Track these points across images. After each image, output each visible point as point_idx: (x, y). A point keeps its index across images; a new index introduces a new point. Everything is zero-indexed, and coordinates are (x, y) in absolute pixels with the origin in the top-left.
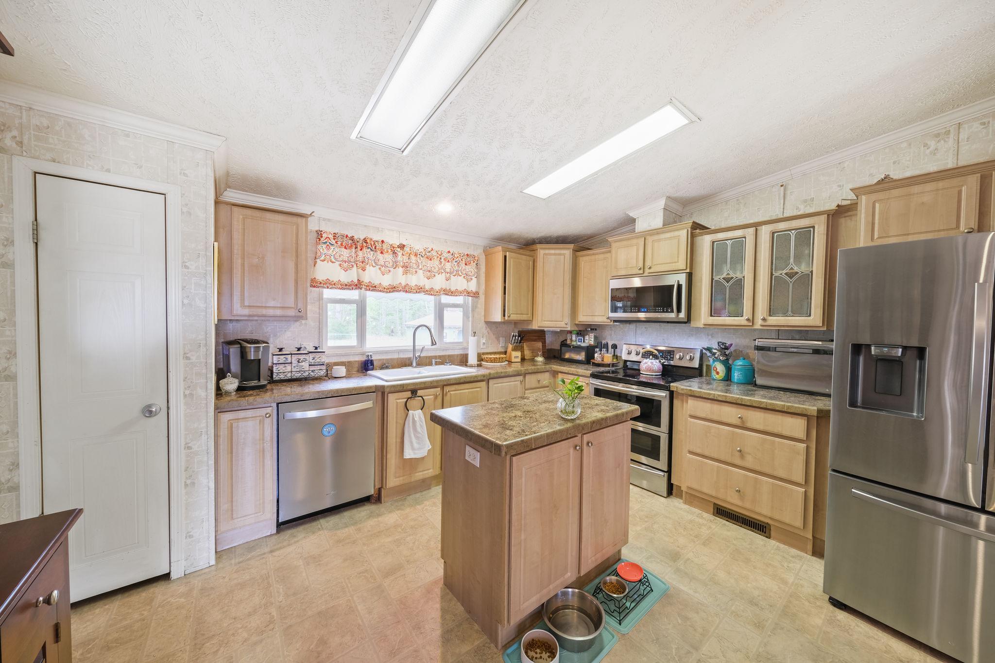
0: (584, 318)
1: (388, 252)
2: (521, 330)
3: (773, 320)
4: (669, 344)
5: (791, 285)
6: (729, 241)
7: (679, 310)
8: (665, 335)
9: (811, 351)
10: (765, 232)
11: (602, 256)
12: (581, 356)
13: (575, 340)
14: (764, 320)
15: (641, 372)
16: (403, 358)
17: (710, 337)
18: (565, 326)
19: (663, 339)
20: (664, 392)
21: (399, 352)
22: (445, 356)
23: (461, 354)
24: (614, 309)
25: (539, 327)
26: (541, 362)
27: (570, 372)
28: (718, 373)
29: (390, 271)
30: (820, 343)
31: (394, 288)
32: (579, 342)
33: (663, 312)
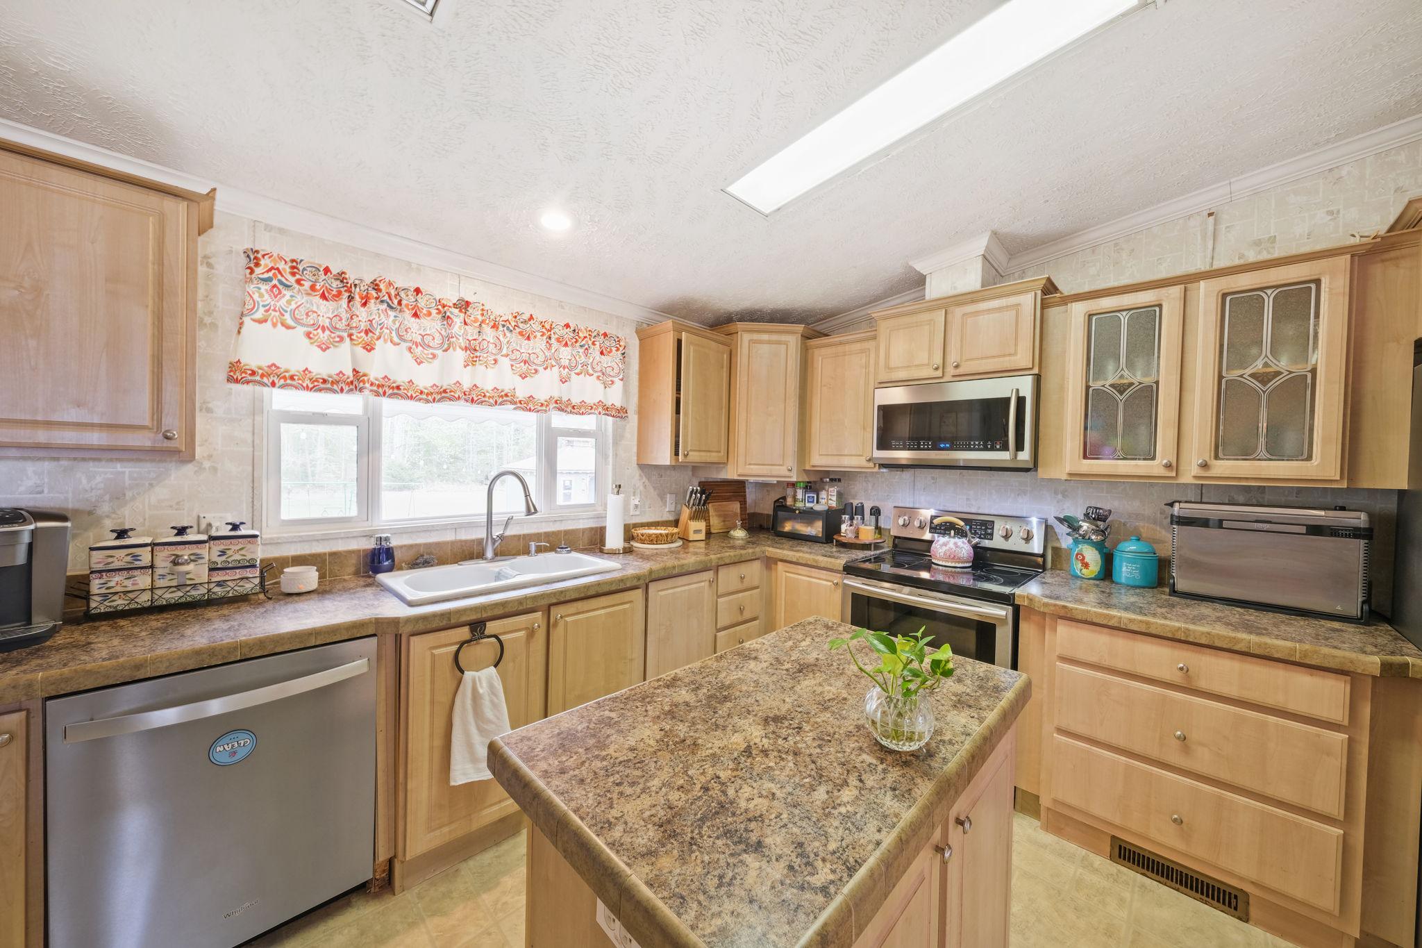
0: (820, 459)
1: (429, 314)
2: (703, 480)
4: (979, 508)
5: (1264, 398)
6: (1124, 313)
7: (1019, 446)
8: (971, 492)
9: (1303, 530)
10: (1206, 295)
11: (858, 346)
12: (816, 529)
13: (802, 500)
14: (1205, 466)
15: (933, 561)
16: (466, 541)
17: (1060, 496)
18: (788, 473)
19: (968, 499)
20: (1002, 608)
21: (456, 527)
22: (559, 532)
23: (591, 529)
24: (883, 444)
25: (739, 475)
27: (801, 561)
28: (1086, 565)
29: (434, 356)
30: (1322, 513)
31: (445, 391)
32: (808, 502)
33: (986, 449)
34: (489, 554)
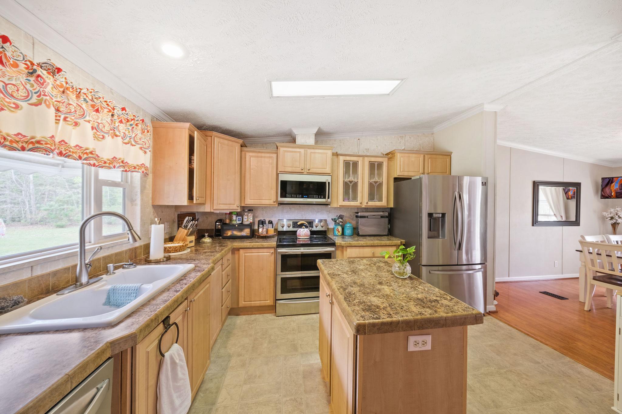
0: (249, 201)
2: (179, 213)
3: (371, 204)
4: (306, 218)
5: (376, 187)
6: (351, 162)
7: (329, 198)
8: (303, 213)
9: (380, 217)
10: (367, 160)
11: (268, 155)
12: (246, 232)
13: (236, 220)
14: (367, 203)
15: (298, 237)
16: (42, 276)
17: (328, 212)
18: (237, 208)
19: (302, 215)
20: (333, 248)
21: (32, 266)
22: (112, 255)
23: (130, 250)
24: (283, 195)
25: (214, 210)
26: (209, 243)
28: (339, 232)
30: (382, 213)
32: (238, 221)
33: (319, 198)
34: (84, 279)
